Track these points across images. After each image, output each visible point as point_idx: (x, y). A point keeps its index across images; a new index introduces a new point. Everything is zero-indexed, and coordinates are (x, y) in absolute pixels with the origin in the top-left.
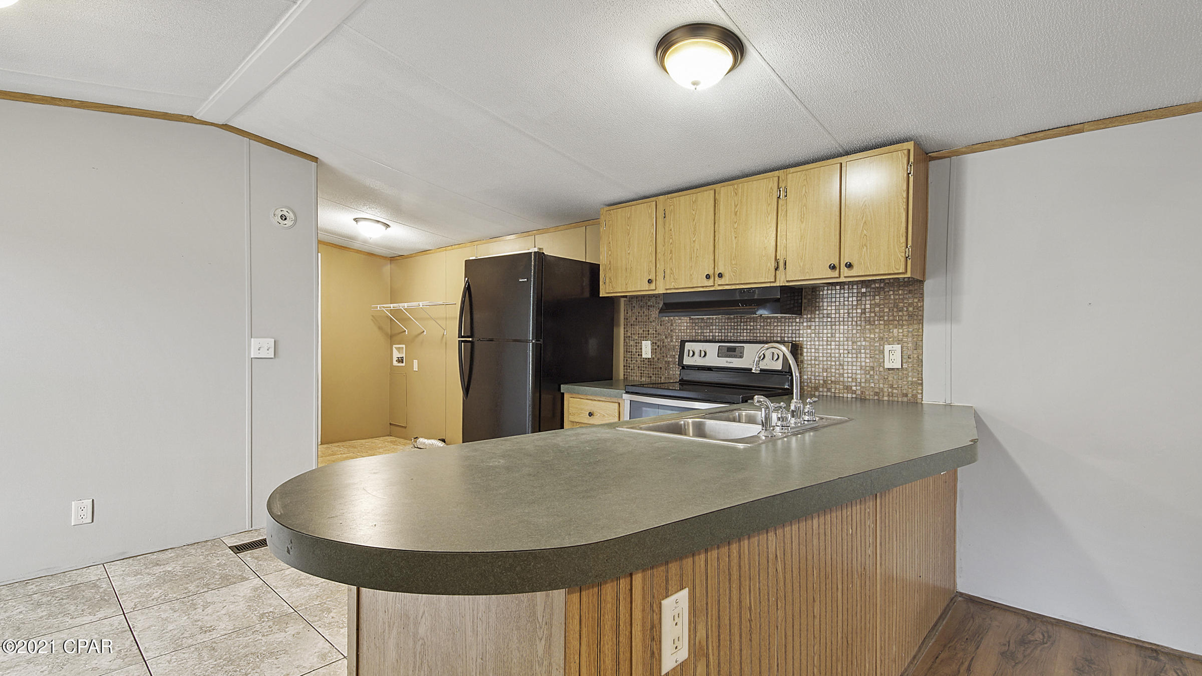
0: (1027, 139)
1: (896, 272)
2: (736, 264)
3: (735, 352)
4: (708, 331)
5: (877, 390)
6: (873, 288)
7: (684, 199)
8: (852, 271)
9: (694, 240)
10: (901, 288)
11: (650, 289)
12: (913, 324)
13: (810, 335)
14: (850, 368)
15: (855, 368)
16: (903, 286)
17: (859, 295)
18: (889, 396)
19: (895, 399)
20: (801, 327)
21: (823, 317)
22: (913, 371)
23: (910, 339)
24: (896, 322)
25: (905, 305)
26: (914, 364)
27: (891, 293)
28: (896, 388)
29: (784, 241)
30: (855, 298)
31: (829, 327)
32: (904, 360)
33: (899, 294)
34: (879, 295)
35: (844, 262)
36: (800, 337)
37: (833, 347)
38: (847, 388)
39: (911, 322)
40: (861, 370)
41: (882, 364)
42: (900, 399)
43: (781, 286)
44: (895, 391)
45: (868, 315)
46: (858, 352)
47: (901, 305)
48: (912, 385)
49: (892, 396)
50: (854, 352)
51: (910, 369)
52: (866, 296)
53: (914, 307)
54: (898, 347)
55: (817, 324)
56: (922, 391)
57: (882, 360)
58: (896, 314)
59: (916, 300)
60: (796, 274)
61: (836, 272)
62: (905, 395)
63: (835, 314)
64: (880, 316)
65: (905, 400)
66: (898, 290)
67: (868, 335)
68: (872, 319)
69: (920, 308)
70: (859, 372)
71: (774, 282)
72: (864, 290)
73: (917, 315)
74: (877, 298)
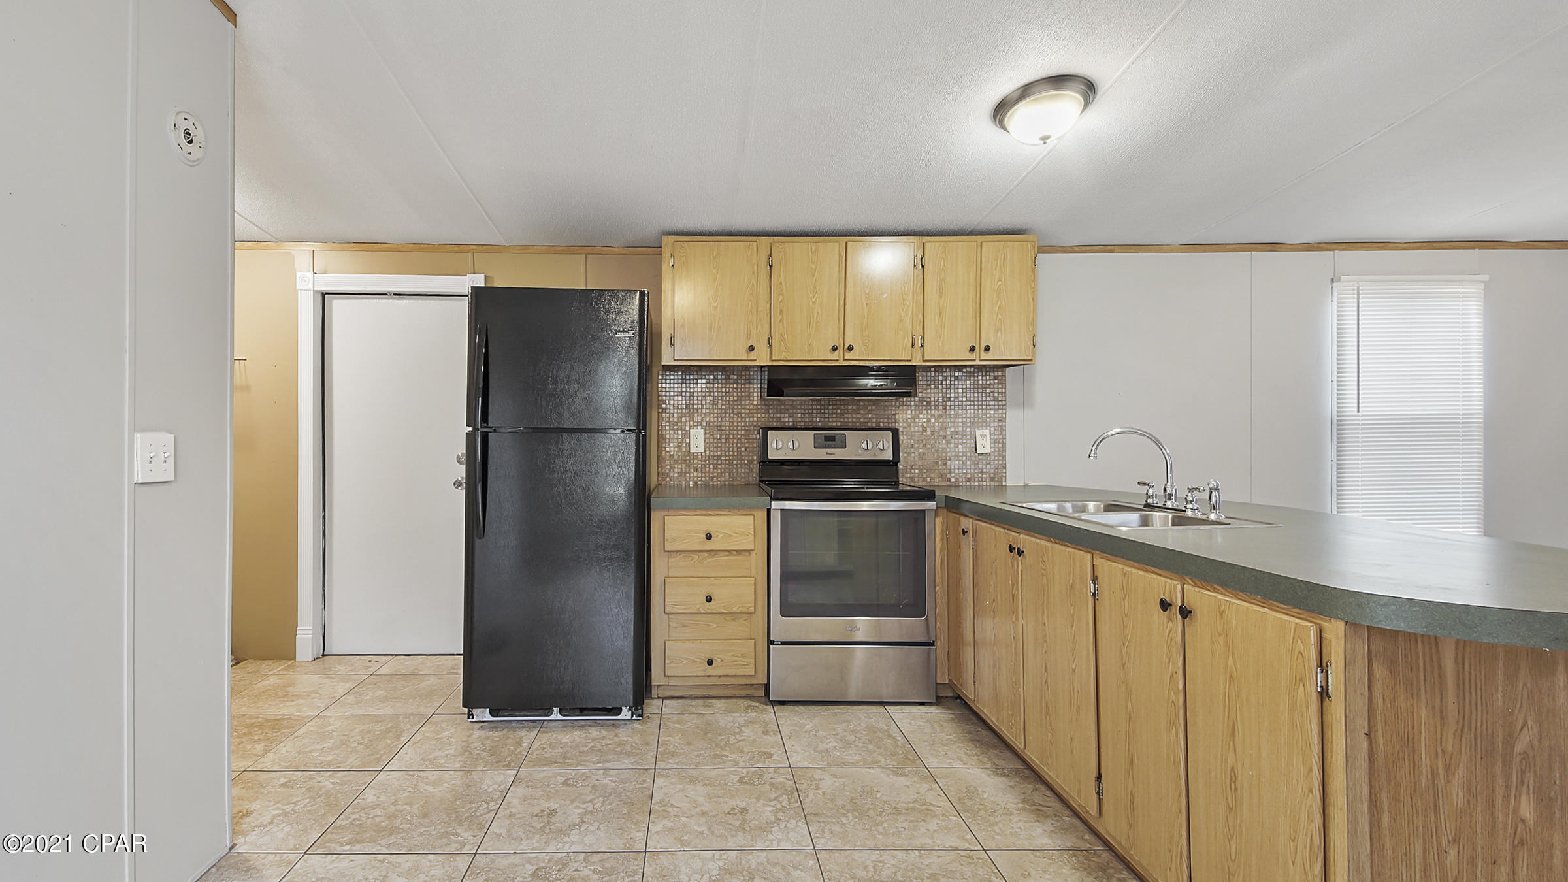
0: (1079, 250)
1: (1026, 358)
2: (868, 336)
3: (835, 441)
4: (787, 415)
5: (969, 476)
6: (964, 372)
7: (800, 247)
8: (989, 354)
9: (814, 300)
10: (988, 374)
11: (749, 358)
12: (998, 409)
13: (906, 420)
14: (944, 455)
15: (949, 454)
16: (990, 372)
17: (953, 379)
18: (979, 481)
19: (984, 483)
20: (897, 412)
21: (919, 400)
22: (999, 455)
23: (996, 424)
24: (984, 407)
25: (992, 390)
26: (999, 448)
27: (980, 378)
28: (986, 473)
29: (921, 316)
30: (948, 382)
31: (925, 412)
32: (992, 445)
33: (986, 380)
34: (970, 380)
35: (983, 345)
36: (896, 422)
37: (929, 433)
38: (942, 476)
39: (996, 407)
40: (955, 456)
41: (974, 450)
42: (988, 484)
43: (915, 366)
44: (984, 476)
45: (960, 399)
46: (952, 437)
47: (988, 390)
48: (998, 469)
49: (982, 481)
50: (949, 437)
51: (996, 454)
52: (958, 380)
53: (998, 393)
54: (987, 432)
55: (913, 408)
56: (1006, 473)
57: (973, 445)
58: (984, 399)
59: (1000, 386)
60: (934, 353)
61: (974, 354)
62: (992, 479)
63: (930, 398)
64: (971, 401)
65: (992, 483)
66: (986, 376)
67: (960, 420)
68: (964, 403)
69: (1003, 394)
70: (952, 458)
71: (910, 361)
72: (956, 374)
73: (1002, 401)
74: (968, 382)
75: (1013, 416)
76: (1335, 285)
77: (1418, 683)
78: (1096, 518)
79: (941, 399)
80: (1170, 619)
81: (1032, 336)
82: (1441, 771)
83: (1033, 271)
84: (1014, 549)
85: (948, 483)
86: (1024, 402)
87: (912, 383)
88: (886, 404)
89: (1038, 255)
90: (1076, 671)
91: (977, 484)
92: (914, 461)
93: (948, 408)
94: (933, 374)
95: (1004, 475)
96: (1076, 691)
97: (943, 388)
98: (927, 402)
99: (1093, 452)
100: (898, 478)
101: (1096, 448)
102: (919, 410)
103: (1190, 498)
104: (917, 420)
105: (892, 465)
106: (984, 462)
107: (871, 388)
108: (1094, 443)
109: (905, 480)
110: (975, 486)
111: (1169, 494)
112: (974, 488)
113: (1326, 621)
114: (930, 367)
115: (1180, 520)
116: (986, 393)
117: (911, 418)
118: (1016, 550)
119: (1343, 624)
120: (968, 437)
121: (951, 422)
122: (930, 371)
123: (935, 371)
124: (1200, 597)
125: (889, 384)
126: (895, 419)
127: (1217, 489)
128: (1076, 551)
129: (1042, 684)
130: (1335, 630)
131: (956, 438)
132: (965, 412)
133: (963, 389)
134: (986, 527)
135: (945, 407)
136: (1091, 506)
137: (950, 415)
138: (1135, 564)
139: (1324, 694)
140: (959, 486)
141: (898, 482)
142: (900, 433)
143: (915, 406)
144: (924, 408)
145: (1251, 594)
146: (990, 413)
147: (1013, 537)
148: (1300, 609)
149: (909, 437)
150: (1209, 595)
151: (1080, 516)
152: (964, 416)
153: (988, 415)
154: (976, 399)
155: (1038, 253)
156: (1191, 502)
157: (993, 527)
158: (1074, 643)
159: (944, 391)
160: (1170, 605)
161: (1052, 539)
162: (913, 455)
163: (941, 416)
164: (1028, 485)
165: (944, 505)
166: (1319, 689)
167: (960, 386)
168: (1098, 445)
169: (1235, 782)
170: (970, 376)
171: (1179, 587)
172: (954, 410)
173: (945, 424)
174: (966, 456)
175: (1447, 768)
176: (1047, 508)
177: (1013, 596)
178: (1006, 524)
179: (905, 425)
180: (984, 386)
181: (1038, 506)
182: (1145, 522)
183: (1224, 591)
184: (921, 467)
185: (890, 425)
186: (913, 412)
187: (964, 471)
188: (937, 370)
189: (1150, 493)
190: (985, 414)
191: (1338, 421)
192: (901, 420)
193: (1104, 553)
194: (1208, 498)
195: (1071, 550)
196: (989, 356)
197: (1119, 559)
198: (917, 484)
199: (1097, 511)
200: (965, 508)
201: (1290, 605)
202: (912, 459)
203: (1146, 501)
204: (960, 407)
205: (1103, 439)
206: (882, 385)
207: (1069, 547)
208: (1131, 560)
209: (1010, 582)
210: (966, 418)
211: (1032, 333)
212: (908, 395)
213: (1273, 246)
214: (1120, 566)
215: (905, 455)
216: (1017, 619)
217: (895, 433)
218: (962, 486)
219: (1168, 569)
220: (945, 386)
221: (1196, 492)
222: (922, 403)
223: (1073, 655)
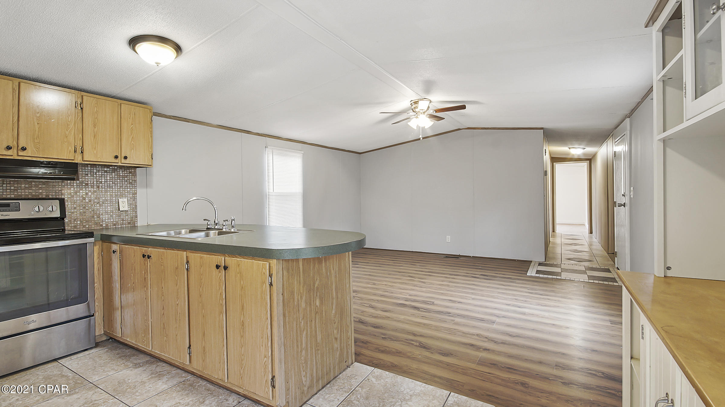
1: (148, 164)
2: (39, 143)
3: (9, 207)
5: (115, 223)
6: (111, 169)
8: (126, 161)
10: (126, 170)
12: (132, 188)
13: (70, 193)
14: (98, 212)
15: (101, 212)
16: (127, 169)
17: (103, 172)
18: (121, 225)
19: (124, 226)
20: (63, 189)
21: (80, 183)
22: (133, 211)
23: (131, 196)
24: (124, 187)
25: (128, 179)
26: (133, 208)
27: (121, 172)
28: (125, 220)
29: (81, 136)
30: (100, 173)
31: (84, 189)
32: (129, 206)
33: (125, 173)
34: (115, 173)
35: (123, 155)
36: (62, 195)
37: (87, 201)
38: (96, 224)
39: (131, 187)
40: (105, 212)
41: (118, 209)
42: (127, 226)
43: (77, 163)
44: (124, 222)
45: (108, 183)
46: (103, 203)
47: (126, 179)
48: (132, 218)
49: (123, 225)
50: (101, 203)
51: (131, 210)
52: (107, 172)
53: (132, 180)
54: (126, 200)
55: (75, 187)
56: (137, 220)
57: (117, 207)
58: (123, 183)
59: (133, 177)
60: (90, 157)
61: (118, 160)
62: (129, 223)
63: (88, 181)
64: (115, 184)
65: (129, 225)
66: (124, 171)
67: (109, 194)
68: (111, 185)
69: (135, 181)
70: (104, 214)
71: (73, 160)
72: (106, 169)
73: (134, 184)
74: (113, 174)
75: (141, 192)
76: (266, 149)
77: (294, 274)
78: (185, 236)
79: (95, 182)
80: (220, 272)
81: (151, 154)
82: (300, 299)
83: (151, 123)
84: (146, 255)
85: (101, 227)
86: (147, 185)
87: (76, 172)
88: (54, 184)
89: (153, 116)
90: (179, 305)
91: (120, 226)
92: (76, 216)
93: (100, 187)
94: (89, 168)
95: (136, 221)
96: (178, 313)
97: (96, 177)
98: (86, 184)
99: (184, 208)
100: (64, 227)
101: (186, 206)
102: (79, 188)
103: (224, 224)
104: (78, 194)
105: (59, 220)
106: (124, 215)
107: (42, 174)
108: (185, 204)
109: (69, 228)
110: (118, 228)
111: (216, 223)
112: (118, 229)
113: (271, 260)
114: (87, 164)
115: (221, 233)
116: (124, 180)
117: (74, 193)
118: (147, 256)
119: (276, 260)
120: (114, 203)
121: (102, 195)
122: (88, 167)
123: (91, 167)
124: (231, 261)
125: (57, 172)
126: (61, 193)
127: (234, 220)
128: (178, 251)
129: (161, 316)
130: (274, 262)
131: (106, 203)
132: (111, 189)
133: (110, 177)
134: (128, 247)
135: (98, 187)
136: (183, 231)
137: (102, 191)
138: (205, 253)
139: (271, 285)
140: (108, 228)
141: (65, 229)
142: (66, 201)
143: (77, 186)
144: (83, 187)
145: (249, 256)
146: (127, 190)
147: (145, 250)
148: (264, 258)
149: (73, 203)
150: (234, 259)
151: (179, 236)
152: (111, 191)
153: (126, 191)
154: (119, 183)
155: (153, 115)
156: (225, 225)
157: (133, 247)
158: (178, 292)
159: (98, 178)
160: (220, 266)
161: (166, 248)
162: (76, 213)
163: (95, 192)
164: (149, 225)
165: (100, 240)
166: (270, 284)
167: (108, 176)
168: (187, 204)
169: (243, 326)
170: (114, 171)
171: (223, 259)
172: (104, 188)
173: (98, 196)
174: (112, 212)
175: (301, 297)
176: (162, 234)
177: (145, 278)
178: (141, 244)
179: (69, 196)
180: (124, 177)
181: (157, 234)
182: (207, 235)
183: (240, 257)
184: (82, 220)
185: (58, 197)
186: (75, 189)
187: (112, 220)
188: (92, 166)
189: (209, 223)
190: (125, 191)
191: (268, 194)
192: (66, 194)
193: (192, 250)
194: (231, 224)
195: (176, 251)
196: (127, 161)
197: (198, 252)
198: (78, 230)
199: (186, 233)
200: (115, 240)
201: (260, 257)
202: (75, 215)
203: (207, 227)
204: (109, 187)
205: (189, 202)
206: (51, 173)
207: (175, 250)
208: (204, 251)
209: (143, 272)
210: (112, 192)
211: (151, 152)
212: (73, 179)
213: (248, 132)
214: (199, 255)
215: (70, 214)
216: (147, 289)
217: (62, 202)
218: (111, 228)
219: (219, 252)
220: (98, 176)
221: (226, 222)
222: (82, 184)
223: (177, 298)
